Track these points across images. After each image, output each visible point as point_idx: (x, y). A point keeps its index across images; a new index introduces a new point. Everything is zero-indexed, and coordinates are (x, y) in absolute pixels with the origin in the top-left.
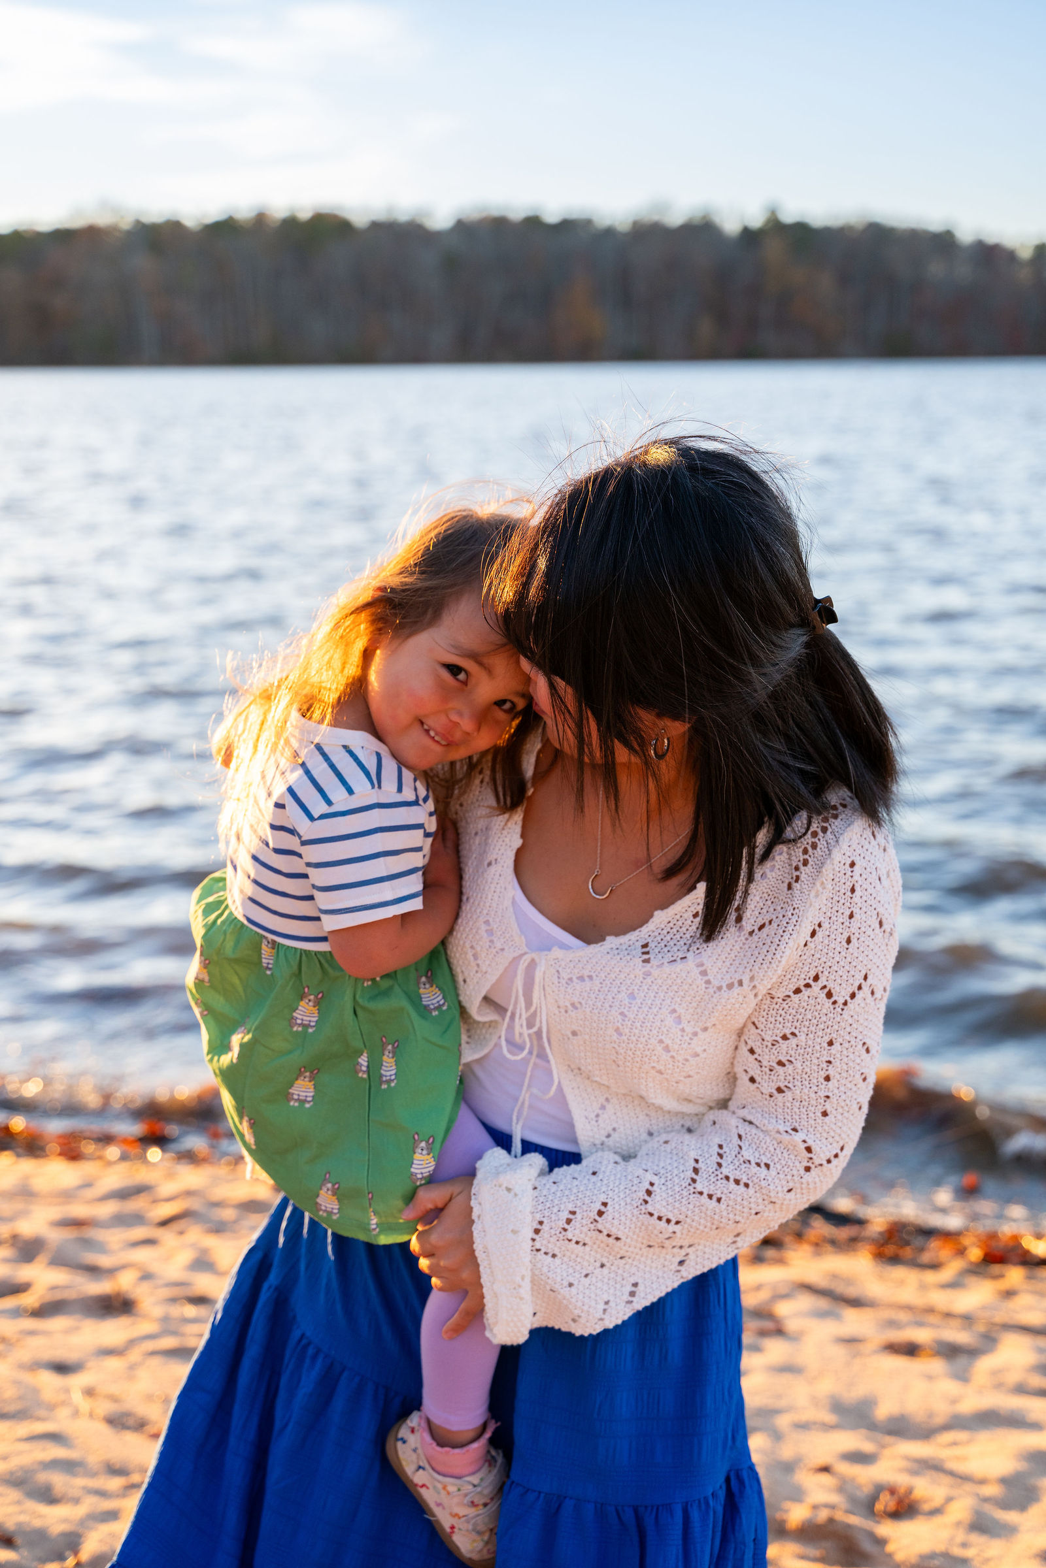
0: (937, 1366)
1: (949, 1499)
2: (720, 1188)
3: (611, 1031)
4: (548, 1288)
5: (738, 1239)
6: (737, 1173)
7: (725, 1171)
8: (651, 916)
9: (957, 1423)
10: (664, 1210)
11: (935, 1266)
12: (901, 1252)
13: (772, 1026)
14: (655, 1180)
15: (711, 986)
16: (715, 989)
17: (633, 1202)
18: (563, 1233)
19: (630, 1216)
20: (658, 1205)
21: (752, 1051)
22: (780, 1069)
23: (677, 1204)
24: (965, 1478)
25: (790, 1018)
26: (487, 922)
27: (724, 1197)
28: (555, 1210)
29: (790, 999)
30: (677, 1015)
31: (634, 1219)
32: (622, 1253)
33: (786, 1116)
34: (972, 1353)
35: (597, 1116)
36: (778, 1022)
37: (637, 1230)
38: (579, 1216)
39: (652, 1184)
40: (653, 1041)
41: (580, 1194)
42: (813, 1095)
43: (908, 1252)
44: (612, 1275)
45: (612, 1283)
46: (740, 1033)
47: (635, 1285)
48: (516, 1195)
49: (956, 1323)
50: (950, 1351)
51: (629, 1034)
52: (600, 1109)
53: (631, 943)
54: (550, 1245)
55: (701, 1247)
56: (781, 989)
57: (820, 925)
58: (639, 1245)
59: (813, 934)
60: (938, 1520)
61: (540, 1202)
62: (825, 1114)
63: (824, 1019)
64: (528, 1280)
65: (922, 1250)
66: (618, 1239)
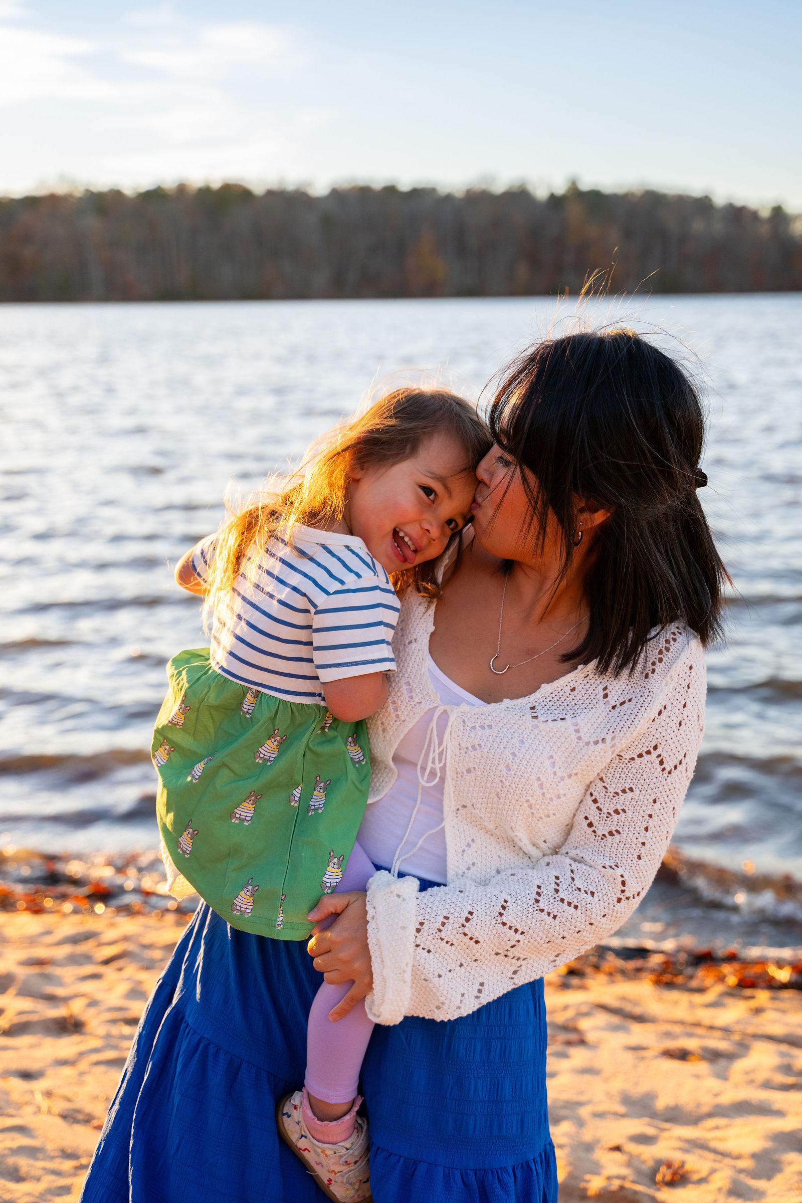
0: (703, 1067)
1: (713, 1171)
2: (557, 907)
3: (502, 767)
4: (423, 977)
5: (557, 959)
6: (570, 897)
7: (561, 895)
8: (539, 687)
9: (718, 1111)
10: (514, 921)
11: (701, 990)
12: (675, 980)
13: (616, 781)
14: (508, 898)
15: (581, 741)
16: (584, 743)
17: (492, 914)
18: (438, 933)
19: (488, 923)
20: (510, 917)
21: (595, 801)
22: (615, 816)
23: (524, 918)
24: (724, 1155)
25: (631, 776)
26: (408, 683)
27: (559, 915)
28: (434, 914)
29: (633, 761)
30: (553, 760)
31: (491, 927)
32: (477, 956)
33: (612, 855)
34: (730, 1057)
35: (464, 851)
36: (621, 778)
37: (492, 937)
38: (451, 920)
39: (506, 901)
40: (534, 777)
41: (452, 904)
42: (634, 840)
43: (680, 980)
44: (467, 974)
45: (466, 980)
46: (589, 786)
47: (482, 984)
48: (404, 900)
49: (718, 1034)
50: (713, 1056)
51: (516, 770)
52: (467, 846)
53: (522, 705)
54: (427, 942)
55: (531, 961)
56: (629, 752)
57: (665, 708)
58: (490, 951)
59: (660, 713)
60: (704, 1187)
61: (421, 908)
62: (639, 857)
63: (655, 780)
64: (410, 968)
65: (691, 977)
66: (477, 942)
